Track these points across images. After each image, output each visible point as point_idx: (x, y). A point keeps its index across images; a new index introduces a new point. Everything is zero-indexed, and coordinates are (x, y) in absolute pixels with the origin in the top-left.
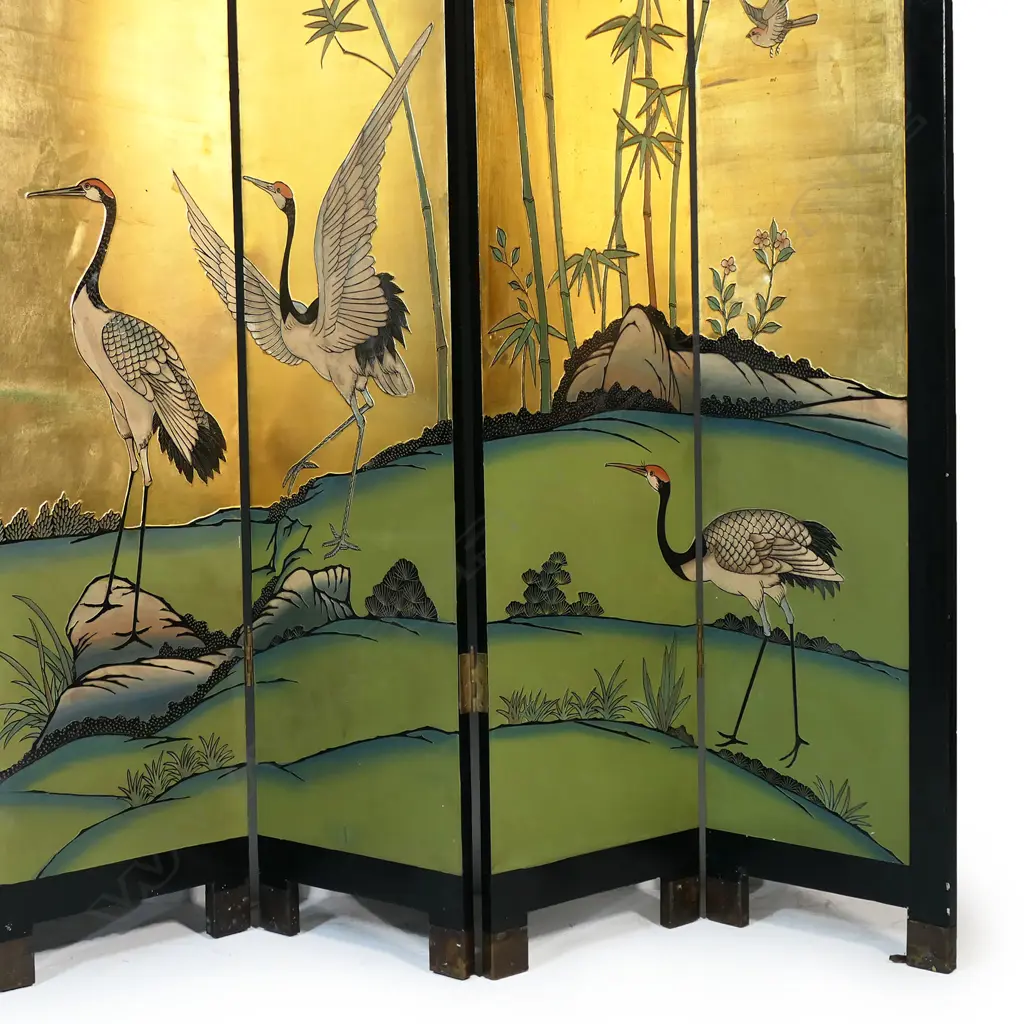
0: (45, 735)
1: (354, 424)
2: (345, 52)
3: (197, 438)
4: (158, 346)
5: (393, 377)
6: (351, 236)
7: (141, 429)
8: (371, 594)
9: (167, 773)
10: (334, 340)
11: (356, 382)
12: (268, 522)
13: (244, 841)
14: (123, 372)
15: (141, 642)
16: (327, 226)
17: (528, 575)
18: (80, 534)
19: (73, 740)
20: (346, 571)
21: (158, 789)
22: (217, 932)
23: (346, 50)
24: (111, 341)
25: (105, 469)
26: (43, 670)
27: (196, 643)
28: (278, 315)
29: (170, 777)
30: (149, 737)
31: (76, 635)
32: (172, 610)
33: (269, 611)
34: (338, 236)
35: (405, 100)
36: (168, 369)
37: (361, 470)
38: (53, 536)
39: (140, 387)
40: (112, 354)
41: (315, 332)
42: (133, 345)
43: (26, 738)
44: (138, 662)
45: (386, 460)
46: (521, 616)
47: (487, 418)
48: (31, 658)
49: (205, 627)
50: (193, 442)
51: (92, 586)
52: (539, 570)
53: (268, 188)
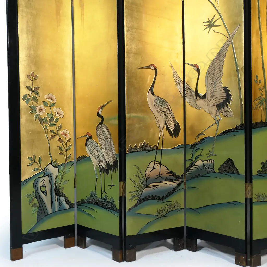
0: (140, 199)
1: (216, 124)
2: (215, 32)
3: (174, 127)
4: (166, 105)
5: (227, 112)
6: (215, 77)
7: (162, 125)
8: (220, 167)
9: (166, 210)
10: (210, 103)
11: (216, 114)
12: (191, 148)
13: (183, 227)
14: (158, 111)
15: (161, 177)
16: (209, 75)
17: (262, 163)
18: (148, 150)
19: (146, 201)
20: (213, 161)
21: (164, 213)
22: (176, 250)
23: (215, 31)
24: (156, 103)
25: (154, 135)
26: (140, 183)
27: (173, 178)
28: (195, 97)
29: (167, 211)
30: (162, 201)
31: (147, 175)
32: (168, 169)
33: (191, 170)
34: (212, 77)
35: (232, 43)
36: (168, 110)
37: (218, 136)
38: (142, 151)
39: (162, 115)
40: (156, 107)
41: (205, 101)
42: (161, 104)
43: (136, 200)
44: (160, 182)
45: (225, 133)
46: (260, 174)
47: (253, 123)
48: (137, 180)
49: (175, 174)
50: (173, 128)
51: (151, 163)
52: (265, 162)
53: (192, 66)
